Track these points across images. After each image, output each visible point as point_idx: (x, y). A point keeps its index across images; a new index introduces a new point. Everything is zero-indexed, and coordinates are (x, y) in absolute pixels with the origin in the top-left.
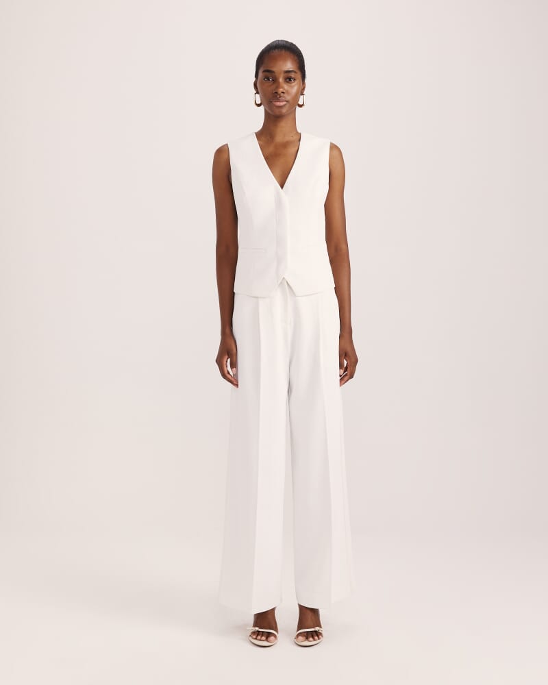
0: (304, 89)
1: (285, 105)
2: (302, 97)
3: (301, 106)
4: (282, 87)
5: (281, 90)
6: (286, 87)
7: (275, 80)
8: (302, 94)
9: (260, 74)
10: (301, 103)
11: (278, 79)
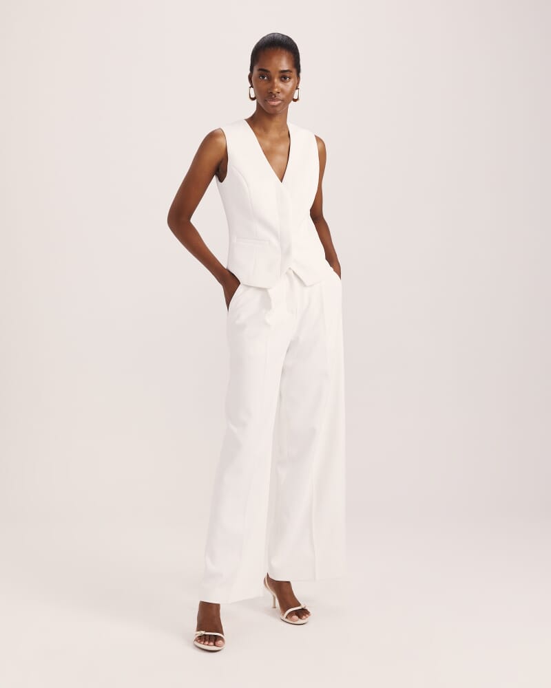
0: (298, 83)
1: (279, 104)
2: (297, 91)
3: (295, 100)
4: (277, 87)
5: (276, 90)
6: (281, 85)
7: (270, 79)
8: (297, 88)
9: (256, 72)
10: (295, 97)
11: (274, 78)
